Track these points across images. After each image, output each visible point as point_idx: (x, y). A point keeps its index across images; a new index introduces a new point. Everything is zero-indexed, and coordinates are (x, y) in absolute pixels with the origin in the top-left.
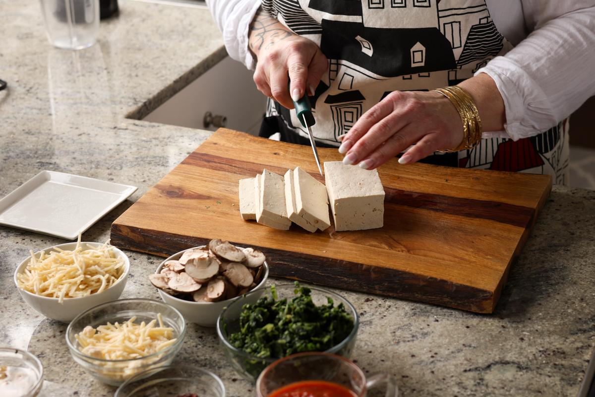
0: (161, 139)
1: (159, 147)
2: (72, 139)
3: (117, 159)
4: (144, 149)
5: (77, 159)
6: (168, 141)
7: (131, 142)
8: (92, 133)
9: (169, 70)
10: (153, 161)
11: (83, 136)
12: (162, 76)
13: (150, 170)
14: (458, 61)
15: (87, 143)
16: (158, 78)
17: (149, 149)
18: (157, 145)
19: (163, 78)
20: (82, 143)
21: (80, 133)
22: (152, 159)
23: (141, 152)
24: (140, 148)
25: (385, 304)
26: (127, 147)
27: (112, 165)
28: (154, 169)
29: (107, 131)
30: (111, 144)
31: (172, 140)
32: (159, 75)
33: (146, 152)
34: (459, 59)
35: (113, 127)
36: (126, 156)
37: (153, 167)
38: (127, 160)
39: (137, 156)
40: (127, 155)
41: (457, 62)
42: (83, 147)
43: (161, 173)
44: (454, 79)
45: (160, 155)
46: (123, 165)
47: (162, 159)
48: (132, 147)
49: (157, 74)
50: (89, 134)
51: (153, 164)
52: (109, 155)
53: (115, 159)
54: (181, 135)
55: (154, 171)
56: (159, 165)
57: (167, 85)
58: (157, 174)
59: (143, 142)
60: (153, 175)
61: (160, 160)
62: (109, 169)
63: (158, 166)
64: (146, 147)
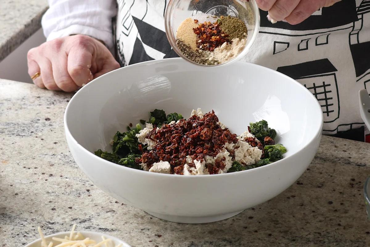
0: (14, 101)
9: (19, 10)
10: (6, 129)
12: (11, 19)
13: (4, 141)
14: (359, 7)
16: (6, 20)
18: (10, 109)
19: (12, 21)
22: (5, 127)
28: (8, 140)
31: (26, 102)
32: (7, 17)
34: (360, 5)
37: (7, 137)
41: (357, 9)
43: (16, 145)
44: (357, 43)
45: (14, 122)
47: (16, 126)
49: (5, 15)
51: (6, 133)
54: (38, 96)
55: (8, 142)
56: (13, 134)
57: (17, 31)
58: (12, 145)
60: (7, 148)
61: (15, 129)
63: (13, 136)
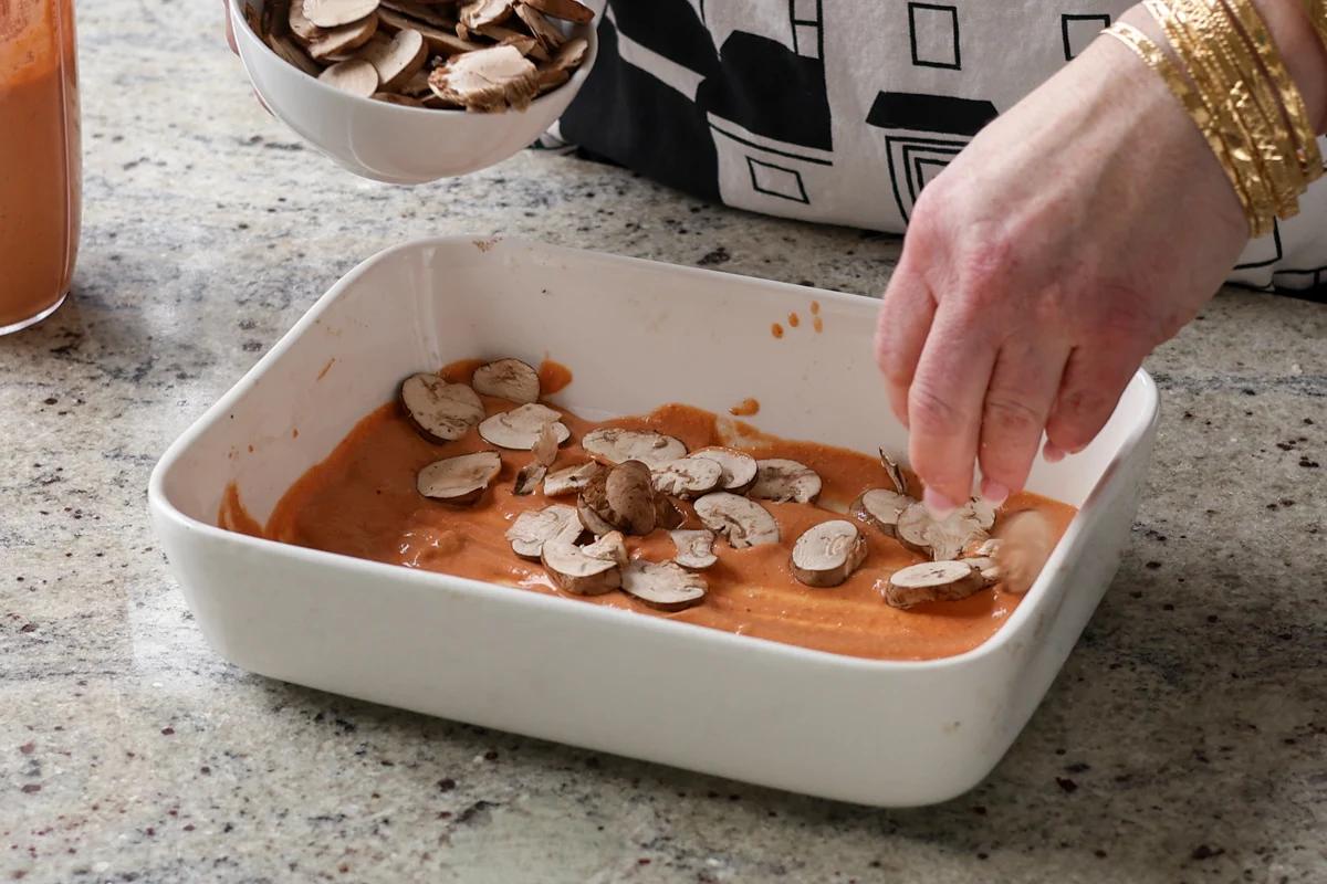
1: (417, 221)
2: (105, 184)
3: (269, 266)
4: (365, 228)
5: (124, 261)
6: (450, 197)
7: (317, 197)
8: (175, 161)
11: (141, 168)
15: (156, 198)
17: (385, 229)
20: (139, 199)
21: (130, 159)
23: (355, 242)
24: (350, 224)
25: (1267, 869)
26: (302, 218)
27: (252, 289)
29: (228, 154)
30: (246, 206)
33: (374, 239)
35: (248, 136)
36: (301, 256)
38: (306, 270)
39: (340, 257)
40: (303, 251)
42: (144, 216)
46: (293, 290)
48: (322, 218)
50: (162, 164)
52: (238, 247)
53: (261, 265)
59: (360, 202)
62: (242, 303)
64: (372, 222)
